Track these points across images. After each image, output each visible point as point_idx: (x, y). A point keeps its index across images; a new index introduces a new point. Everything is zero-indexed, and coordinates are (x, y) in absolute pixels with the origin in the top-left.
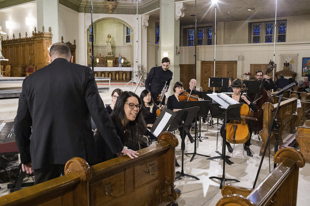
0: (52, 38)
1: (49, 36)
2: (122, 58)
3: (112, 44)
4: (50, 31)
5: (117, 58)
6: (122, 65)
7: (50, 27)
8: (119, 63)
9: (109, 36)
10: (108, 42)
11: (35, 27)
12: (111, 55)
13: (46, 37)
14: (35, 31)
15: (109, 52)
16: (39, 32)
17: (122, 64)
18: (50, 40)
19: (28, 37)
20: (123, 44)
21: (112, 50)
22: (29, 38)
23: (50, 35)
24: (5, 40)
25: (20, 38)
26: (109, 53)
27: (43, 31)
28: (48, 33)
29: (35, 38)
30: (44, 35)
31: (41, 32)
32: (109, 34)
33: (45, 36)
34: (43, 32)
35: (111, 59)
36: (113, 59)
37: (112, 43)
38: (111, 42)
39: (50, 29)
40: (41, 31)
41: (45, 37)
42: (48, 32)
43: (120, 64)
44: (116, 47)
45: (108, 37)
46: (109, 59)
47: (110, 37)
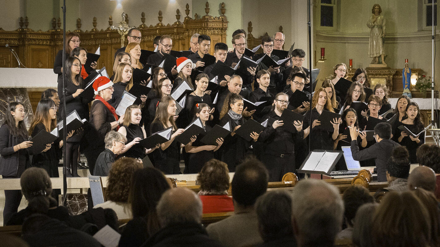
0: (226, 29)
1: (220, 25)
2: (413, 71)
3: (384, 31)
4: (223, 13)
5: (398, 73)
6: (412, 92)
7: (223, 3)
8: (403, 87)
9: (376, 10)
10: (374, 27)
11: (187, 4)
12: (381, 63)
13: (213, 29)
14: (188, 14)
15: (375, 55)
16: (196, 16)
17: (414, 90)
18: (222, 35)
19: (165, 23)
20: (418, 31)
21: (386, 49)
22: (166, 25)
23: (223, 21)
24: (102, 30)
25: (144, 25)
26: (377, 59)
27: (207, 13)
28: (219, 18)
29: (187, 30)
30: (209, 24)
31: (201, 17)
32: (376, 3)
33: (211, 25)
34: (207, 16)
35: (380, 75)
36: (386, 74)
37: (384, 28)
38: (381, 27)
39: (223, 7)
40: (202, 14)
41: (210, 29)
42: (218, 16)
43: (406, 91)
44: (397, 38)
45: (373, 12)
46: (376, 75)
47: (380, 12)
